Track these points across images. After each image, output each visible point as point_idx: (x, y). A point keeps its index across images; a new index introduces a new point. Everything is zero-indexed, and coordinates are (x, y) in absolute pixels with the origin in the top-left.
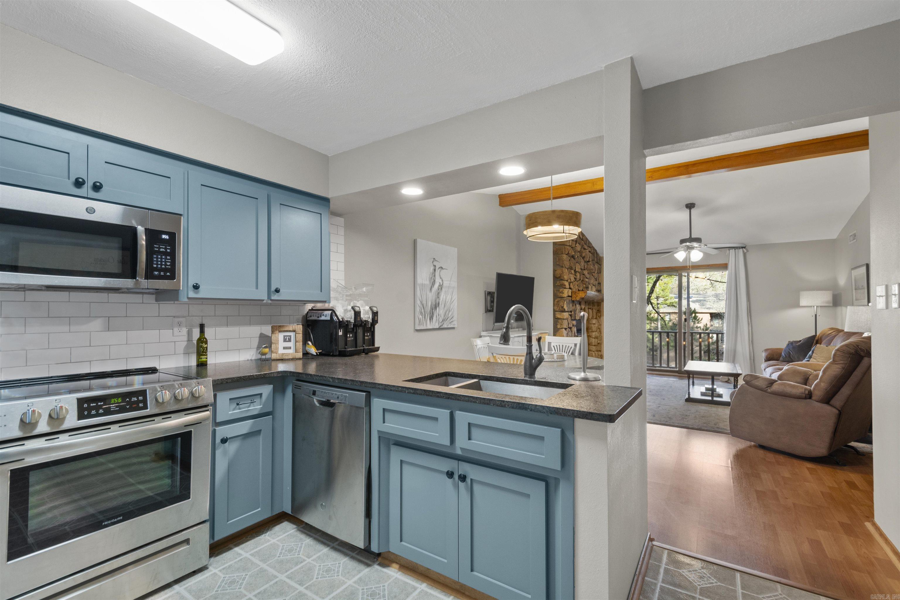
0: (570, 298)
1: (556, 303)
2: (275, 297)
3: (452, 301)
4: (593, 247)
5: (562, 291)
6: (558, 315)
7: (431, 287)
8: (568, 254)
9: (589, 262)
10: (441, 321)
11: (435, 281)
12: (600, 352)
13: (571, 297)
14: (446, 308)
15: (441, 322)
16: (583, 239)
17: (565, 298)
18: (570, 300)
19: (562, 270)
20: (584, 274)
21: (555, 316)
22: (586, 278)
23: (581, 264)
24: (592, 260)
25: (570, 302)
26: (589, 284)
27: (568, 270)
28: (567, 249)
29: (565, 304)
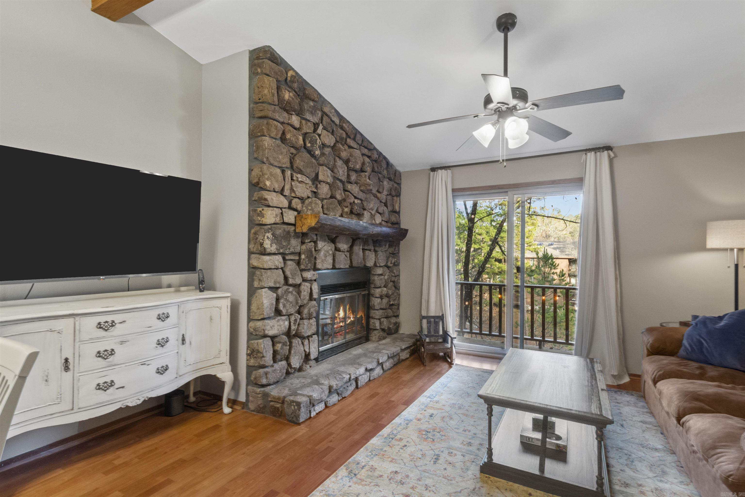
0: (292, 228)
1: (252, 236)
4: (375, 149)
5: (260, 211)
6: (255, 263)
8: (283, 139)
9: (362, 171)
12: (394, 318)
13: (294, 225)
16: (342, 128)
17: (269, 226)
18: (289, 232)
19: (261, 168)
20: (347, 189)
21: (251, 262)
22: (356, 198)
23: (336, 171)
24: (373, 171)
25: (290, 236)
26: (364, 209)
27: (283, 172)
28: (276, 127)
29: (268, 238)
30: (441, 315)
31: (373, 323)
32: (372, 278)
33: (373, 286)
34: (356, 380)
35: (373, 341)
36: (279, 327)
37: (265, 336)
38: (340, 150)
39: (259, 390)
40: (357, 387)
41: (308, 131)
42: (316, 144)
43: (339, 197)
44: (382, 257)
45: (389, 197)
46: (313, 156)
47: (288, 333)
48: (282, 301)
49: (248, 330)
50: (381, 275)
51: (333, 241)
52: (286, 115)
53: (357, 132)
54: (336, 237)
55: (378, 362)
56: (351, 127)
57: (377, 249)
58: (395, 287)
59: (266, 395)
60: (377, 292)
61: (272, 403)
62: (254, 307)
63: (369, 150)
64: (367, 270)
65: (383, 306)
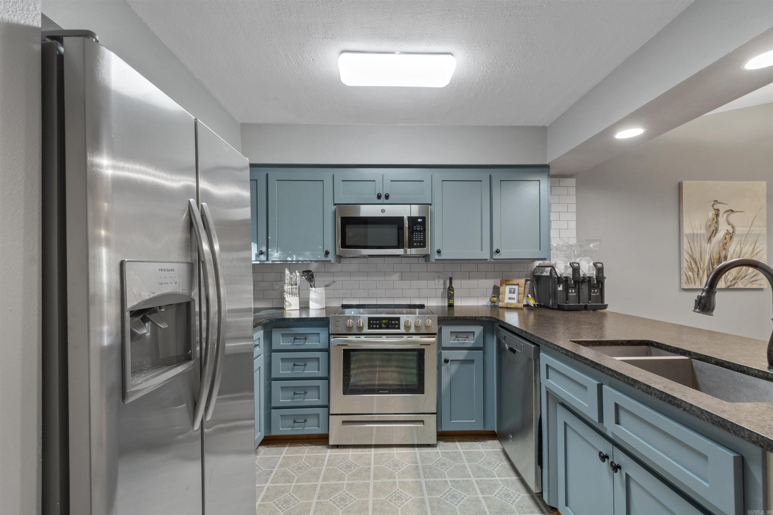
2: (496, 257)
3: (756, 252)
7: (710, 237)
10: (731, 279)
11: (717, 229)
15: (731, 281)
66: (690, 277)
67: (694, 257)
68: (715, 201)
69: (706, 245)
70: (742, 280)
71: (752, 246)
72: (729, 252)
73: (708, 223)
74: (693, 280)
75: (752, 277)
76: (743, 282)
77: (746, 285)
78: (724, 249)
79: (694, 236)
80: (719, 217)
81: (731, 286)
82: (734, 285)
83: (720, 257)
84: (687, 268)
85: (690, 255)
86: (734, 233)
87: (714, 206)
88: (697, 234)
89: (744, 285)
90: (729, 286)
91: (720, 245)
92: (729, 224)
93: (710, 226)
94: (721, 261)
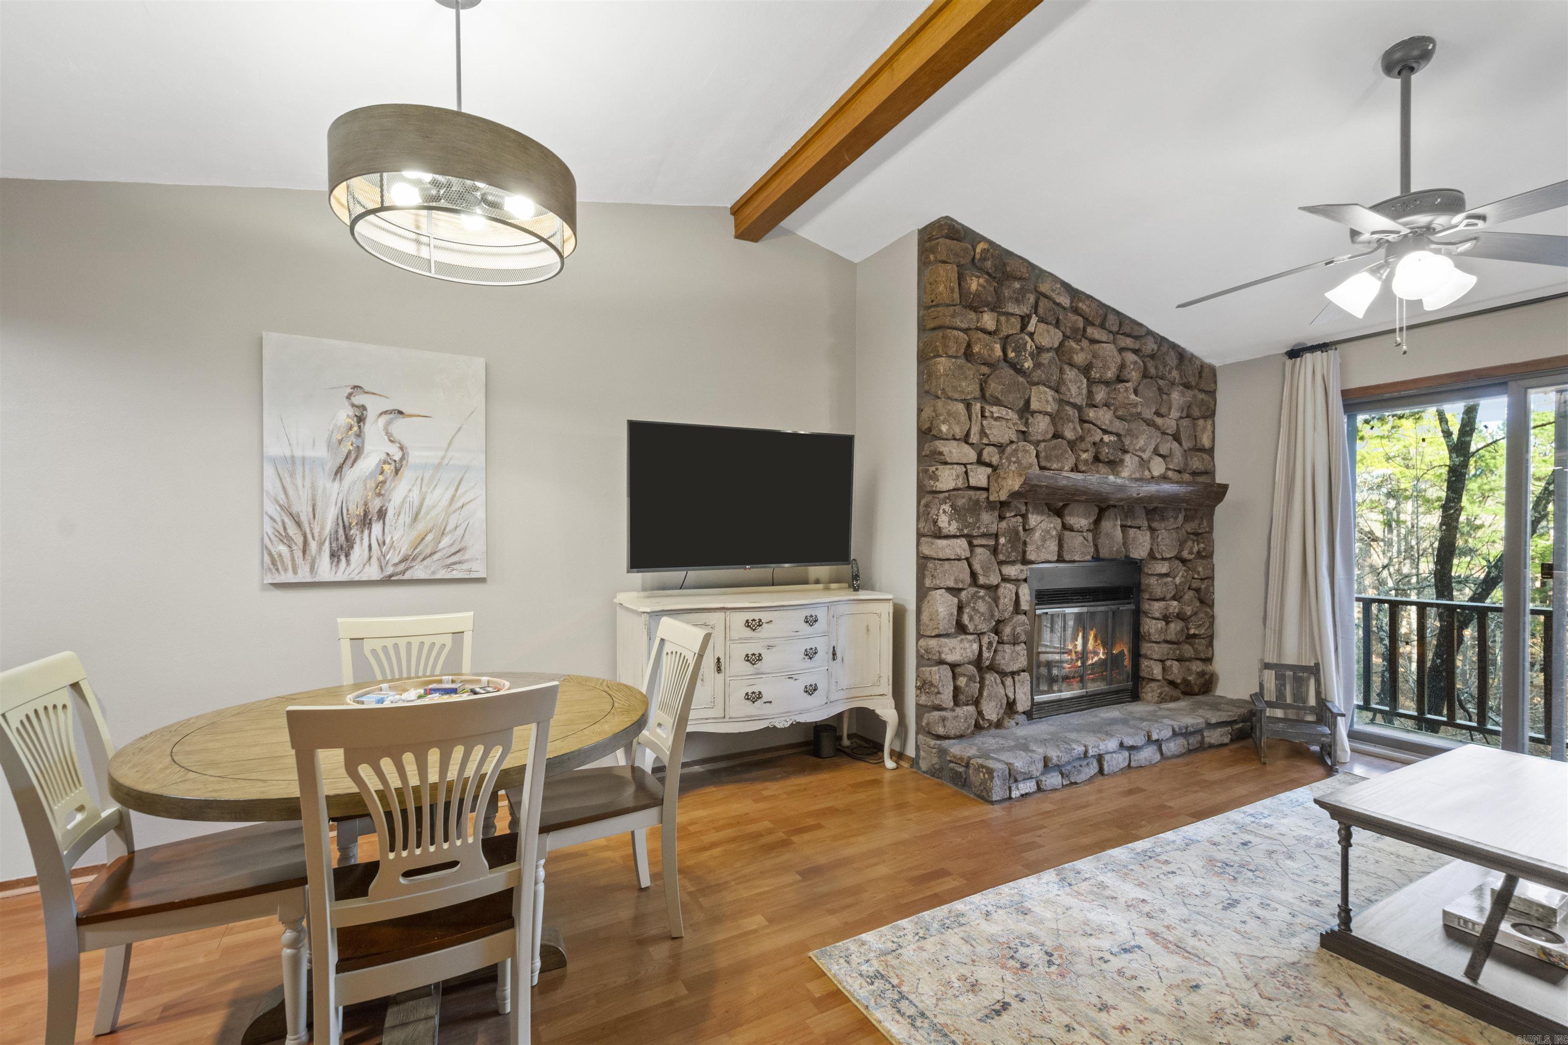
0: (984, 495)
1: (922, 510)
3: (459, 504)
4: (1150, 333)
5: (933, 472)
6: (926, 551)
7: (341, 467)
8: (968, 355)
9: (1120, 379)
10: (396, 560)
11: (359, 450)
12: (1199, 663)
13: (987, 489)
14: (421, 526)
15: (395, 565)
16: (1076, 311)
17: (947, 494)
18: (977, 502)
19: (934, 406)
20: (1087, 418)
21: (920, 549)
22: (1105, 432)
23: (1063, 389)
24: (1145, 375)
25: (980, 507)
26: (1125, 452)
27: (968, 406)
28: (956, 338)
29: (944, 512)
30: (1312, 664)
31: (1147, 667)
32: (1145, 581)
33: (1147, 596)
34: (1100, 759)
35: (1149, 702)
36: (962, 651)
37: (941, 662)
38: (1072, 350)
39: (933, 743)
40: (1101, 771)
41: (1010, 332)
42: (1025, 350)
43: (1069, 434)
44: (1167, 541)
45: (1185, 423)
46: (1019, 371)
47: (978, 662)
48: (967, 610)
49: (918, 651)
50: (1166, 575)
51: (1059, 513)
52: (973, 315)
53: (1107, 310)
54: (1065, 506)
55: (1149, 737)
56: (1094, 305)
57: (1155, 525)
58: (1202, 601)
59: (942, 752)
60: (1156, 608)
61: (952, 765)
62: (925, 617)
63: (1137, 338)
64: (1135, 566)
65: (1171, 636)
66: (280, 555)
67: (294, 510)
68: (355, 387)
69: (329, 484)
70: (425, 562)
71: (451, 491)
72: (392, 502)
73: (334, 435)
74: (290, 563)
75: (450, 556)
76: (426, 567)
77: (434, 573)
78: (379, 495)
79: (294, 462)
80: (364, 423)
81: (397, 574)
82: (403, 572)
83: (366, 514)
84: (272, 536)
85: (280, 506)
86: (404, 462)
87: (352, 398)
88: (303, 459)
89: (429, 572)
90: (390, 576)
91: (368, 487)
92: (391, 441)
93: (340, 442)
94: (371, 520)
